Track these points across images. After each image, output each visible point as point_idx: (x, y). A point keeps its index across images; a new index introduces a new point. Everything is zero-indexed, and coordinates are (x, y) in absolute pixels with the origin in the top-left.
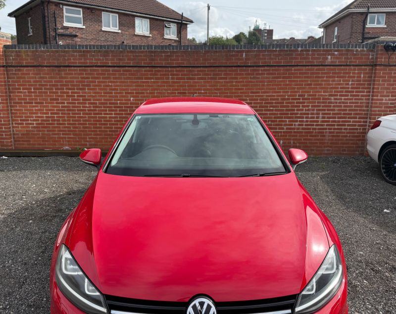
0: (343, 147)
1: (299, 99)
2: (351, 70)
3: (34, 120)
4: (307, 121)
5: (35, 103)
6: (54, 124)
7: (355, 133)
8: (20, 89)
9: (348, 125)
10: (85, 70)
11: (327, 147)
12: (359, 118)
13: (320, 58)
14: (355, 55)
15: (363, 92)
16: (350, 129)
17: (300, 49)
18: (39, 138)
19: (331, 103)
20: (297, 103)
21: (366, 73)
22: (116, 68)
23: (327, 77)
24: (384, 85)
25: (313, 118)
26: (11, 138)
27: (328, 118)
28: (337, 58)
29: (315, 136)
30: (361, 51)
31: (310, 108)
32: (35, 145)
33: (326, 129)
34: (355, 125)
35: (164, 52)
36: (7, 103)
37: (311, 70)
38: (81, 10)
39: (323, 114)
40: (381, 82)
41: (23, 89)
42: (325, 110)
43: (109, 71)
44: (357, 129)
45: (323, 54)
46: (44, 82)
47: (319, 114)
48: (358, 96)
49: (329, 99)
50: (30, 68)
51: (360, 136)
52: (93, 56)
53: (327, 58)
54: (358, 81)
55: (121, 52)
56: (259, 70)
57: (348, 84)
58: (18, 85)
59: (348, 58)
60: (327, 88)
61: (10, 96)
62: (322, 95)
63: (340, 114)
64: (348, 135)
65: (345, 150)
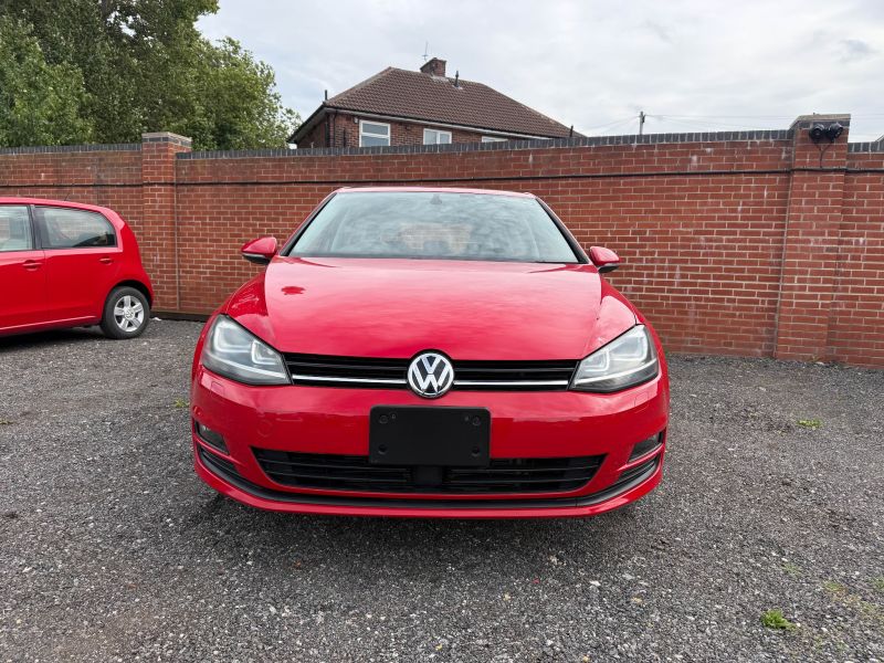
0: (725, 337)
1: (635, 239)
2: (741, 182)
3: (207, 268)
4: (650, 283)
5: (211, 241)
6: (233, 274)
7: (752, 309)
8: (191, 218)
9: (737, 293)
10: (279, 190)
11: (692, 335)
12: (761, 279)
13: (674, 161)
14: (750, 152)
15: (769, 226)
16: (740, 301)
17: (635, 144)
18: (212, 295)
19: (700, 247)
20: (630, 246)
21: (774, 189)
22: (324, 186)
23: (690, 197)
24: (812, 210)
25: (662, 276)
26: (175, 294)
27: (693, 277)
28: (711, 160)
29: (667, 312)
30: (762, 144)
31: (656, 256)
32: (205, 305)
33: (688, 299)
34: (753, 294)
35: (397, 157)
36: (173, 240)
37: (657, 183)
38: (389, 126)
39: (681, 269)
40: (803, 205)
41: (197, 219)
42: (686, 261)
43: (314, 189)
44: (756, 302)
45: (682, 154)
46: (225, 207)
47: (674, 269)
48: (758, 234)
49: (694, 240)
50: (206, 187)
51: (763, 317)
52: (292, 166)
53: (690, 161)
54: (756, 204)
55: (333, 159)
56: (557, 186)
57: (735, 211)
58: (190, 213)
59: (734, 159)
60: (692, 218)
61: (178, 229)
62: (680, 232)
63: (719, 270)
64: (738, 313)
65: (730, 344)
